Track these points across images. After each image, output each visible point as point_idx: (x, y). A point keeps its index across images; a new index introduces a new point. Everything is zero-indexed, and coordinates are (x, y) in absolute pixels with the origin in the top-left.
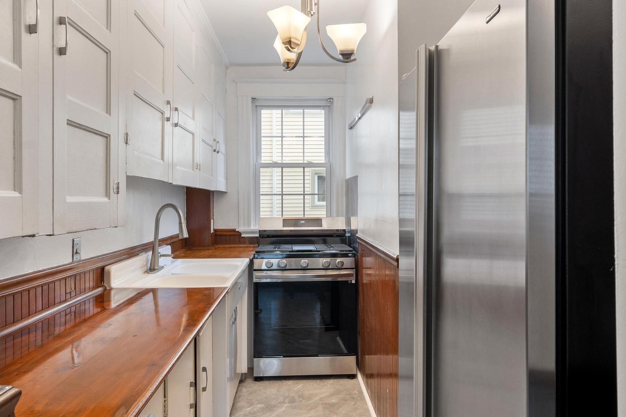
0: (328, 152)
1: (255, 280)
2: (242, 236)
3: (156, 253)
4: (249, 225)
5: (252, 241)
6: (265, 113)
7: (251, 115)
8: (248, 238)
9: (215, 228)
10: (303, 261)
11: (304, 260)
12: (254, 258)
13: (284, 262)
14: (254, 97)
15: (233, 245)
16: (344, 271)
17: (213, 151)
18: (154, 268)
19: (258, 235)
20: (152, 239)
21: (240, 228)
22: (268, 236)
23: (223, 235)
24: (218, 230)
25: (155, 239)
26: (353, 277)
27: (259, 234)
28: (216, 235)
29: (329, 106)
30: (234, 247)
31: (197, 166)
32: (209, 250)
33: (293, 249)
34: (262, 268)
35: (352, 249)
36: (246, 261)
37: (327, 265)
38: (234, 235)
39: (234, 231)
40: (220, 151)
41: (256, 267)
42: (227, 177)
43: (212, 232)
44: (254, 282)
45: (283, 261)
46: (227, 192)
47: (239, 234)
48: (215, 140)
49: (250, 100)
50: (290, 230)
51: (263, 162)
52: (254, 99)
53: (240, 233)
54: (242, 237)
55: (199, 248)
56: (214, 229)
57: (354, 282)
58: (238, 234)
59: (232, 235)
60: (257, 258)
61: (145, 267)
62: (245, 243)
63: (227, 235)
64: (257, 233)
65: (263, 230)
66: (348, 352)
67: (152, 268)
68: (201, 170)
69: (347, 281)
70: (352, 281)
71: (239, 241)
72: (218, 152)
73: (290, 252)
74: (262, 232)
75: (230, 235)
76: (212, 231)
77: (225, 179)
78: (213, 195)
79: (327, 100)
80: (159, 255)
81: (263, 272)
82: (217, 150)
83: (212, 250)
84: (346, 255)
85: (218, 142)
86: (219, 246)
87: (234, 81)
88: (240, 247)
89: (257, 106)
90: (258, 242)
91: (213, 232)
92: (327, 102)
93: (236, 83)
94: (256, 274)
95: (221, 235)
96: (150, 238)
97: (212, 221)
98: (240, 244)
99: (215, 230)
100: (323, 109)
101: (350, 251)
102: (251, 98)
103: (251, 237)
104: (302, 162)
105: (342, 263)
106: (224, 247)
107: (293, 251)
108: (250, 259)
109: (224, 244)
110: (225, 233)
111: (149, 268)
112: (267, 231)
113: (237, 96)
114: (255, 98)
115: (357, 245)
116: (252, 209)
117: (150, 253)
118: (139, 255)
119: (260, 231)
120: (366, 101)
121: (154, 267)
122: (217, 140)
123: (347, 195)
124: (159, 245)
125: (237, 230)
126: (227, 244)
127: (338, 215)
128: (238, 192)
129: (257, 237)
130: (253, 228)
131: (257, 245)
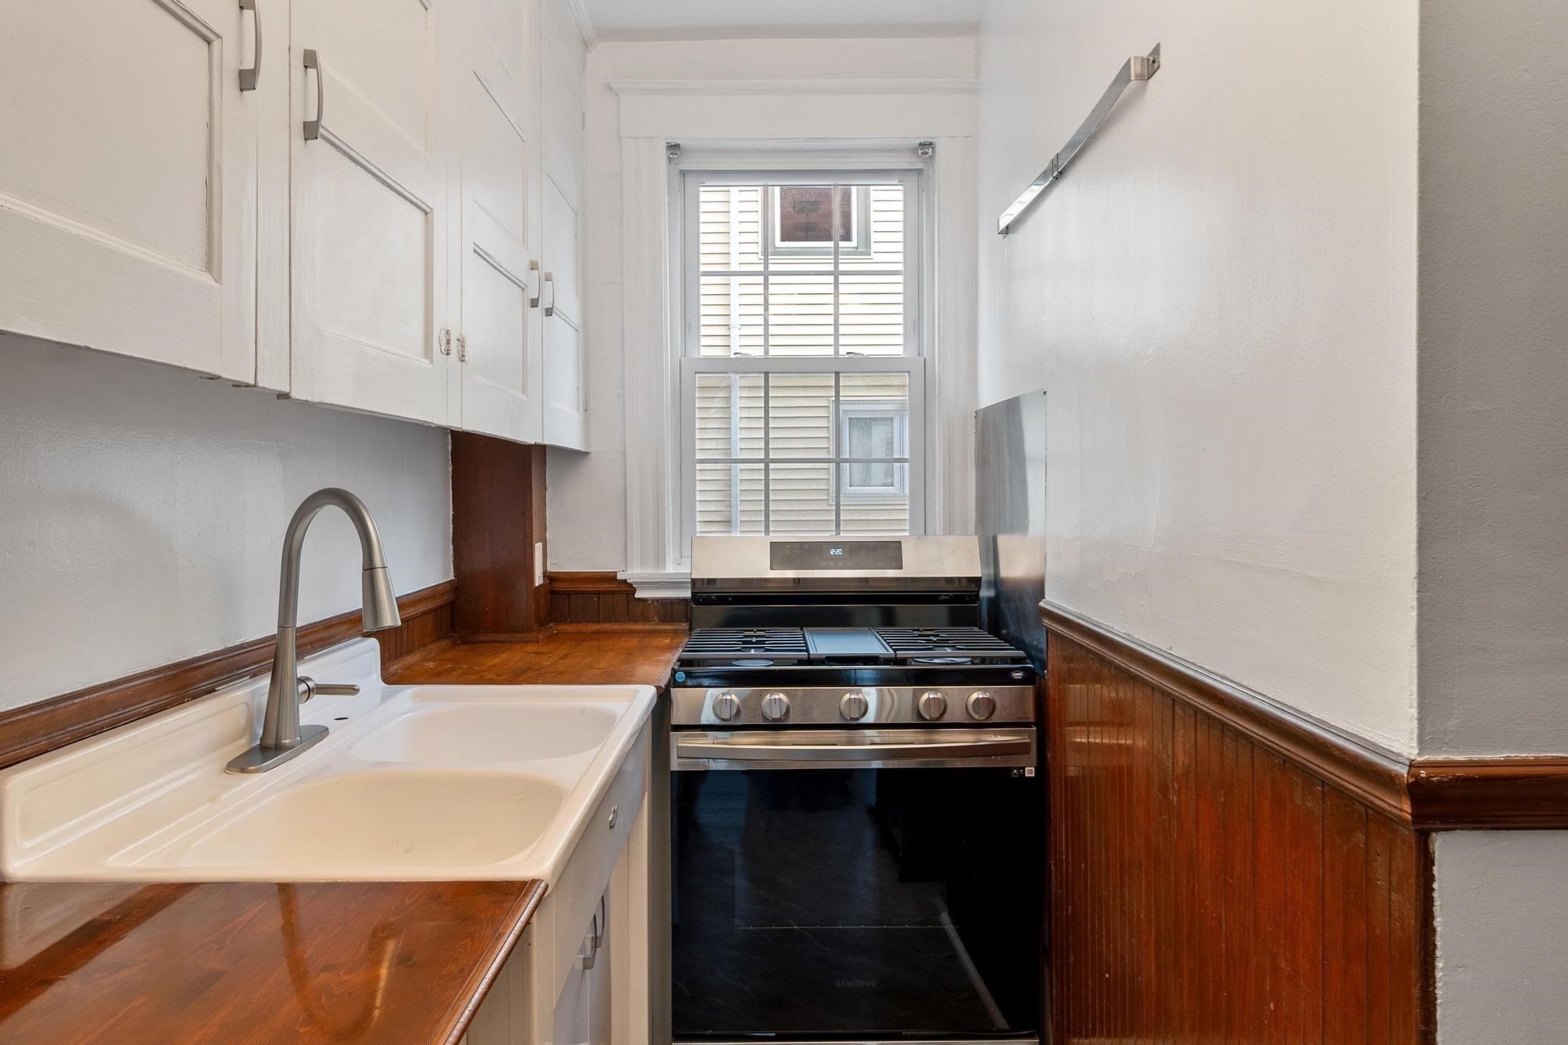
0: (914, 322)
1: (675, 765)
2: (636, 596)
3: (288, 683)
4: (660, 560)
5: (669, 610)
6: (709, 197)
7: (667, 200)
8: (656, 604)
9: (550, 569)
10: (847, 696)
11: (851, 692)
12: (673, 683)
13: (780, 699)
14: (674, 142)
15: (607, 626)
16: (995, 733)
17: (528, 303)
18: (276, 744)
19: (687, 594)
20: (269, 627)
21: (629, 572)
22: (722, 600)
23: (576, 593)
24: (561, 576)
25: (282, 627)
26: (1027, 756)
27: (692, 592)
28: (553, 593)
29: (920, 171)
30: (613, 633)
31: (448, 342)
32: (527, 642)
33: (811, 652)
34: (704, 721)
35: (1021, 653)
36: (646, 695)
37: (935, 714)
38: (613, 593)
39: (611, 578)
40: (554, 309)
41: (678, 716)
42: (586, 402)
43: (537, 585)
44: (672, 769)
45: (777, 697)
46: (587, 454)
47: (628, 588)
48: (534, 266)
49: (662, 153)
50: (794, 579)
51: (705, 352)
52: (673, 148)
53: (630, 585)
54: (639, 599)
55: (494, 637)
56: (545, 573)
57: (1030, 772)
58: (624, 588)
59: (604, 593)
60: (684, 685)
61: (241, 737)
62: (646, 619)
63: (589, 593)
64: (687, 588)
65: (703, 579)
66: (1009, 1021)
67: (271, 742)
68: (467, 358)
69: (1010, 770)
70: (1024, 768)
71: (628, 610)
72: (549, 312)
73: (801, 662)
74: (703, 584)
75: (598, 593)
76: (538, 580)
77: (581, 409)
78: (543, 463)
79: (914, 151)
80: (303, 687)
81: (706, 736)
82: (545, 303)
83: (538, 642)
84: (999, 677)
85: (548, 278)
86: (563, 627)
87: (611, 88)
88: (632, 632)
89: (683, 173)
90: (689, 615)
91: (541, 582)
92: (914, 159)
93: (618, 95)
94: (681, 742)
95: (569, 593)
96: (262, 623)
97: (538, 547)
98: (630, 621)
99: (550, 578)
100: (901, 182)
101: (1015, 660)
102: (665, 145)
103: (666, 599)
104: (830, 351)
105: (991, 705)
106: (580, 632)
107: (810, 661)
108: (658, 688)
109: (580, 622)
110: (582, 587)
111: (259, 742)
112: (718, 582)
113: (620, 139)
114: (677, 146)
115: (1037, 639)
116: (670, 510)
117: (265, 682)
118: (213, 690)
119: (694, 581)
120: (1125, 65)
121: (278, 737)
122: (545, 268)
123: (982, 462)
124: (298, 647)
125: (620, 577)
126: (589, 622)
127: (949, 530)
128: (625, 452)
129: (685, 600)
130: (672, 571)
131: (685, 626)
